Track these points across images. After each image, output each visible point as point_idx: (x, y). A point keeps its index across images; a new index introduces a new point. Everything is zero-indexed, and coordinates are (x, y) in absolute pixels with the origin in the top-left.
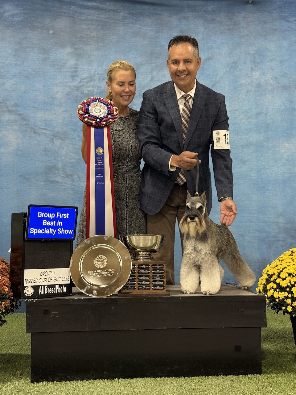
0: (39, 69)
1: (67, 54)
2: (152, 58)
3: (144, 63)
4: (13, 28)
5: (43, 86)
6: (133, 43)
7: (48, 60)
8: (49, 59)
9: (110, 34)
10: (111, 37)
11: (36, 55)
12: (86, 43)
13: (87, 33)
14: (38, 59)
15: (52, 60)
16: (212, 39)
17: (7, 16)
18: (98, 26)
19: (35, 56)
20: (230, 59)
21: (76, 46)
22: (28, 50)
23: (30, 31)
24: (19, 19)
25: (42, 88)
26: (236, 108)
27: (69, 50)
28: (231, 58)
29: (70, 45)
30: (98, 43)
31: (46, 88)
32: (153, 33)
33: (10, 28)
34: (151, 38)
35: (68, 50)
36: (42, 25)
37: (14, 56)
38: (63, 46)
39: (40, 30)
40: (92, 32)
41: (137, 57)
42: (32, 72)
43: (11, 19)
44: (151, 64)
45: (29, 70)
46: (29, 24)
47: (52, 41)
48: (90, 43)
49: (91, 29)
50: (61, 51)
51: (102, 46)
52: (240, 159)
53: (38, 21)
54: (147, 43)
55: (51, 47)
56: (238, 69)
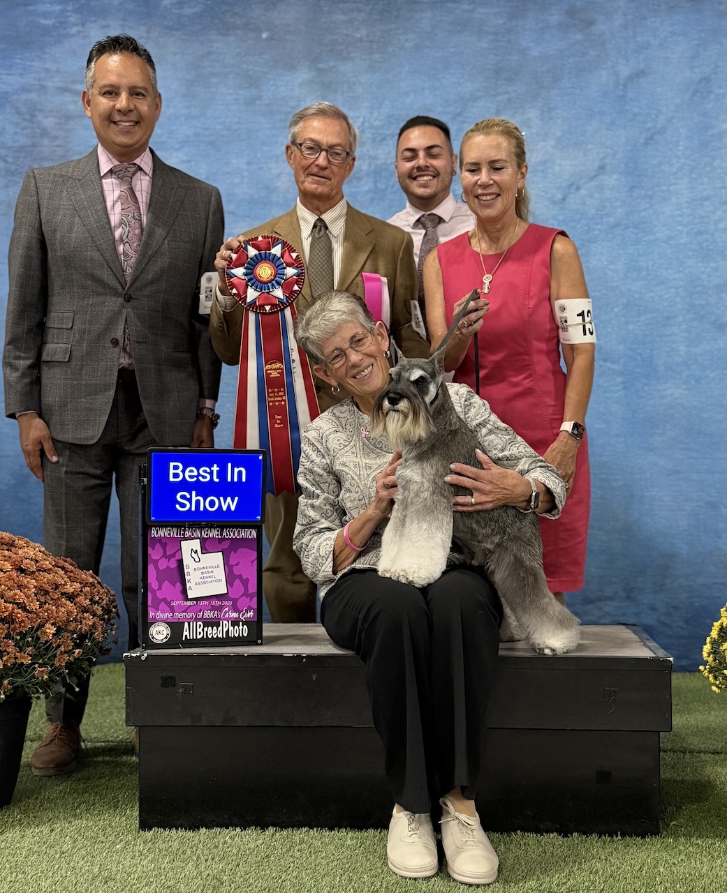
0: (238, 123)
1: (301, 84)
2: (499, 83)
3: (479, 94)
4: (180, 33)
5: (248, 163)
6: (452, 47)
7: (258, 102)
8: (260, 98)
9: (399, 31)
10: (400, 37)
11: (231, 91)
12: (344, 55)
13: (345, 32)
14: (237, 100)
15: (267, 102)
16: (649, 23)
17: (169, 6)
18: (370, 13)
19: (230, 94)
20: (694, 73)
21: (321, 66)
22: (214, 80)
23: (219, 38)
24: (194, 10)
25: (245, 167)
26: (705, 193)
27: (305, 76)
28: (696, 70)
29: (307, 64)
30: (371, 53)
31: (255, 167)
32: (501, 22)
33: (175, 33)
34: (496, 34)
35: (304, 74)
36: (244, 20)
37: (184, 96)
38: (291, 67)
39: (239, 32)
40: (358, 29)
41: (462, 80)
42: (224, 133)
43: (177, 11)
44: (495, 96)
45: (218, 127)
46: (216, 21)
47: (266, 56)
48: (352, 55)
49: (356, 23)
50: (288, 78)
51: (381, 60)
52: (713, 318)
53: (236, 11)
54: (485, 46)
55: (265, 70)
56: (712, 97)
